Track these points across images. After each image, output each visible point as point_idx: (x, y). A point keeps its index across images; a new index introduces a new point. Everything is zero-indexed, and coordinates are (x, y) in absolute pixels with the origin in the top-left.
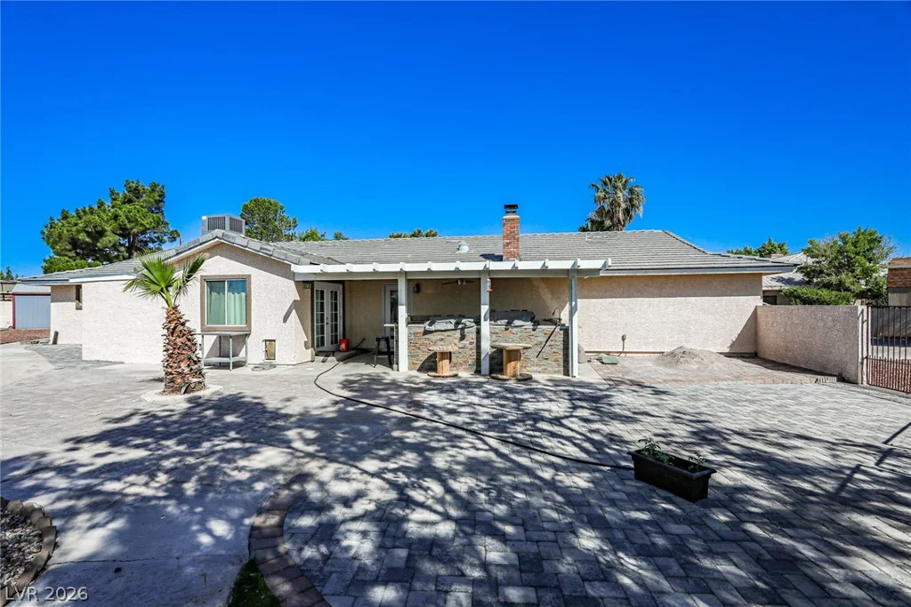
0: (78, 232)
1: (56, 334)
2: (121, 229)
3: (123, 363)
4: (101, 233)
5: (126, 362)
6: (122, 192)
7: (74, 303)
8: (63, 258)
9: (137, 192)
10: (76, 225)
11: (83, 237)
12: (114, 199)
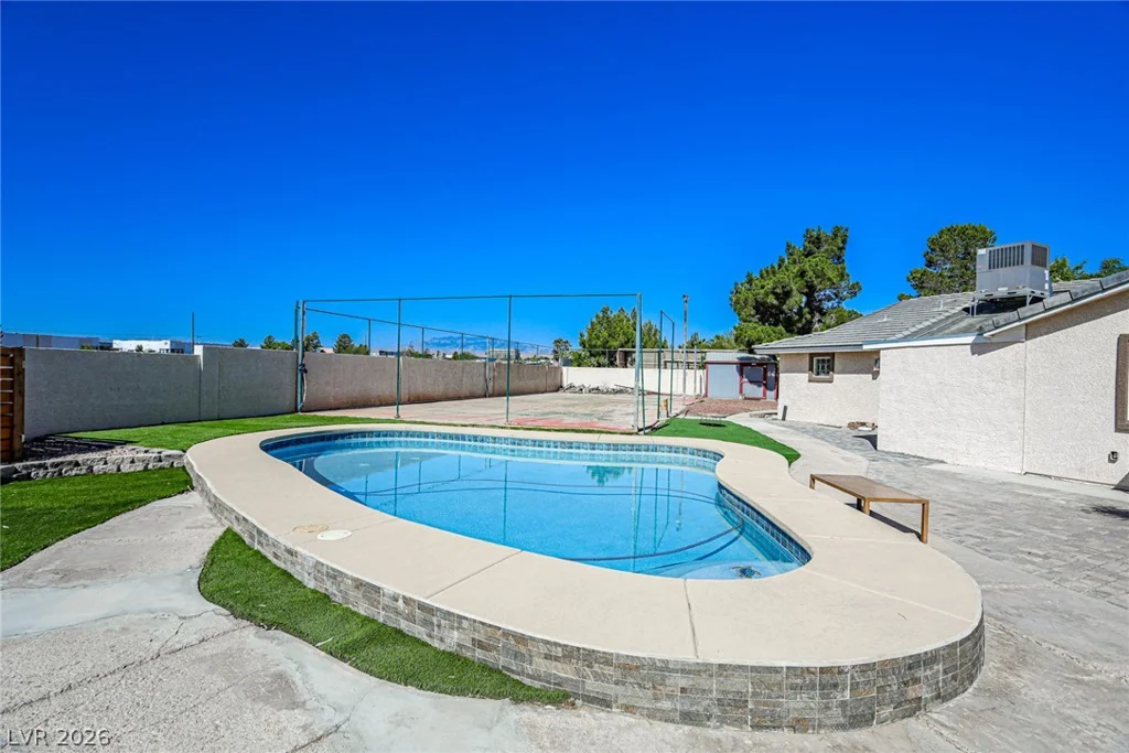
0: (767, 295)
1: (785, 408)
2: (807, 287)
3: (943, 462)
4: (788, 294)
5: (948, 461)
6: (799, 245)
7: (807, 375)
8: (750, 324)
9: (817, 242)
10: (763, 287)
11: (772, 300)
12: (791, 254)
